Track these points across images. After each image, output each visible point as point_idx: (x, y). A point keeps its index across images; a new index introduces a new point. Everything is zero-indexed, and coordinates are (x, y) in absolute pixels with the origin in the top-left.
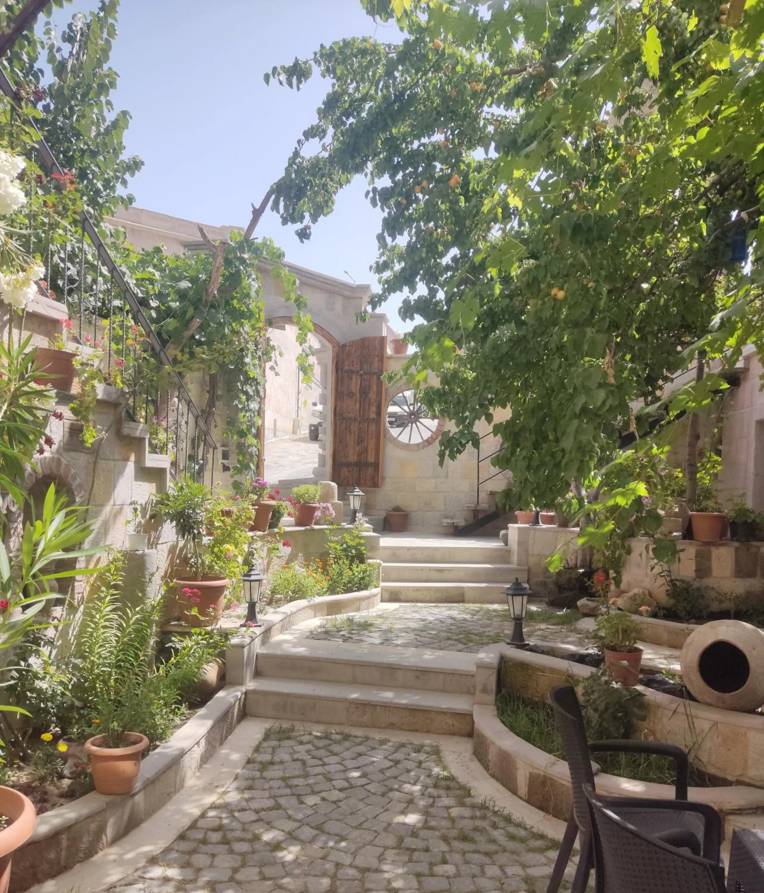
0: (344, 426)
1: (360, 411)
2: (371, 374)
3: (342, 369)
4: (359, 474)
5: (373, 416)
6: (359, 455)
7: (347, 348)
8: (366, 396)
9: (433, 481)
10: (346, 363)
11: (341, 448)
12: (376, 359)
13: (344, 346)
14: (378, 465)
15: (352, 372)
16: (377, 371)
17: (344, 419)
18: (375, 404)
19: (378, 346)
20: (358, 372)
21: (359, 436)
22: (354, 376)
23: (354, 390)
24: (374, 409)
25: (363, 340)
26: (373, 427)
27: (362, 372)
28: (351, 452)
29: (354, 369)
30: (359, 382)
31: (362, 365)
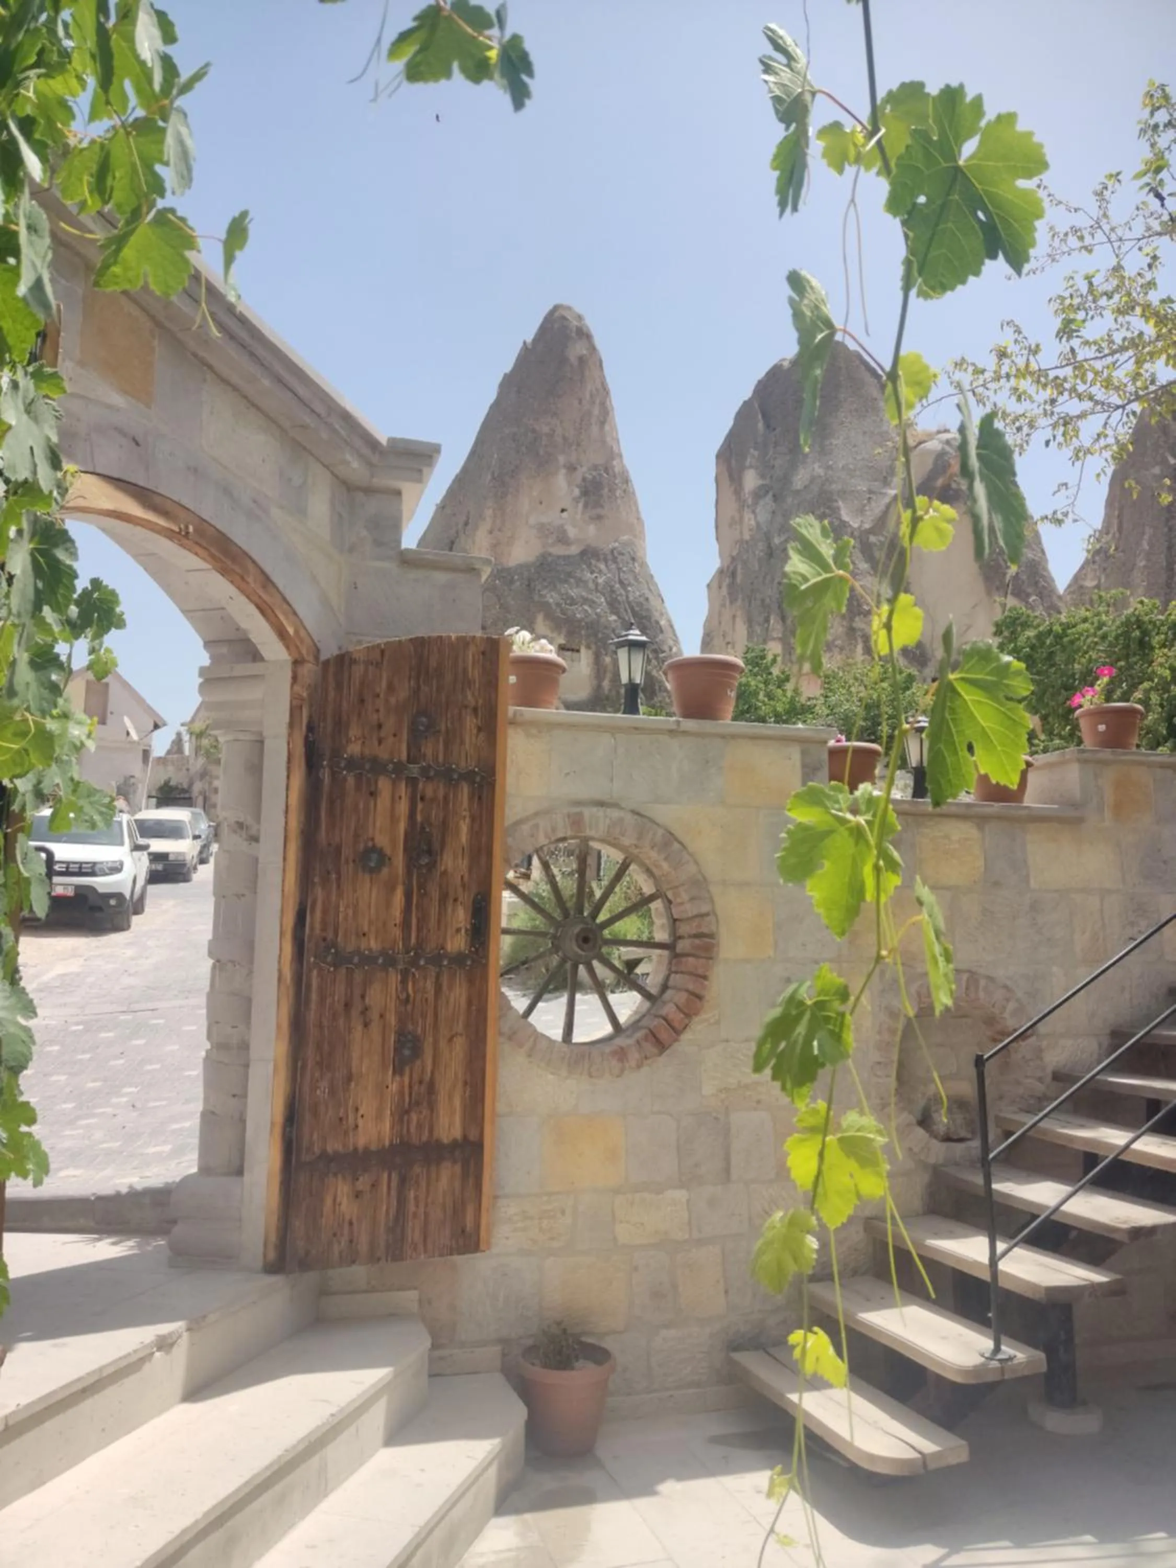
0: (339, 991)
1: (406, 925)
2: (449, 776)
3: (336, 753)
4: (402, 1201)
5: (457, 943)
6: (402, 1114)
7: (358, 671)
8: (432, 866)
9: (681, 1195)
10: (354, 732)
11: (322, 1091)
12: (470, 722)
13: (343, 661)
14: (478, 1147)
15: (378, 766)
16: (472, 765)
17: (340, 960)
18: (466, 898)
19: (475, 673)
20: (399, 768)
21: (401, 1034)
22: (384, 784)
23: (382, 841)
24: (461, 917)
25: (419, 643)
26: (458, 994)
27: (414, 770)
28: (367, 1107)
29: (383, 753)
30: (403, 807)
31: (416, 737)
